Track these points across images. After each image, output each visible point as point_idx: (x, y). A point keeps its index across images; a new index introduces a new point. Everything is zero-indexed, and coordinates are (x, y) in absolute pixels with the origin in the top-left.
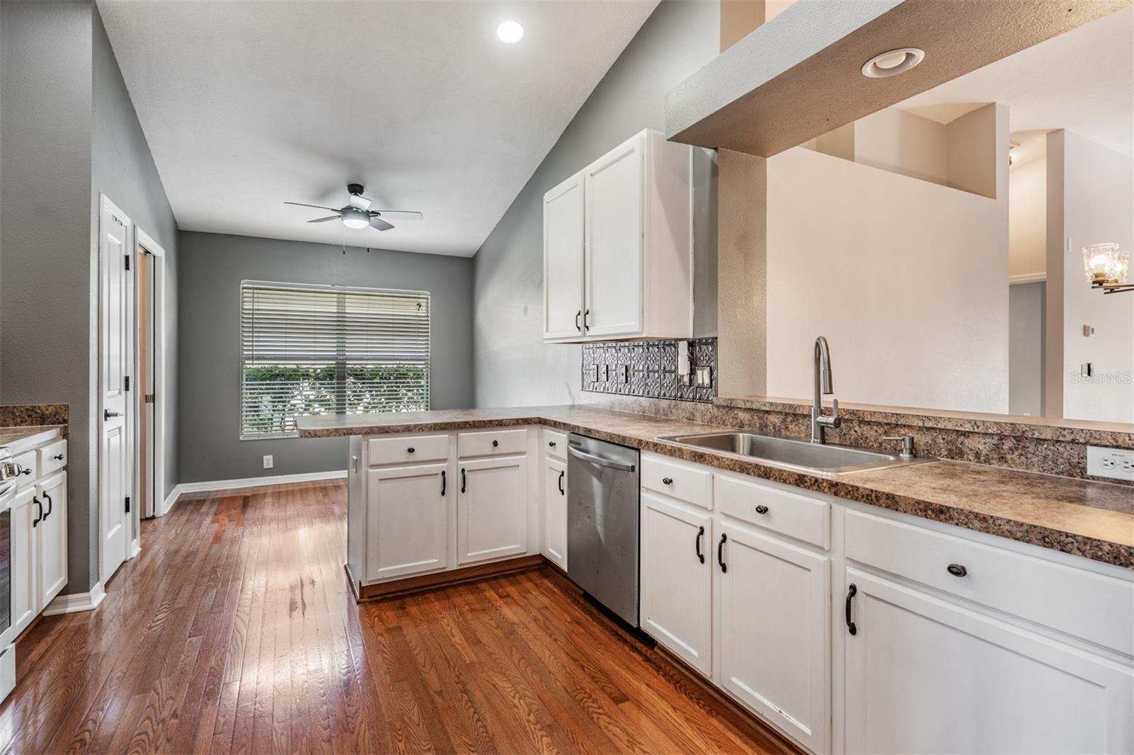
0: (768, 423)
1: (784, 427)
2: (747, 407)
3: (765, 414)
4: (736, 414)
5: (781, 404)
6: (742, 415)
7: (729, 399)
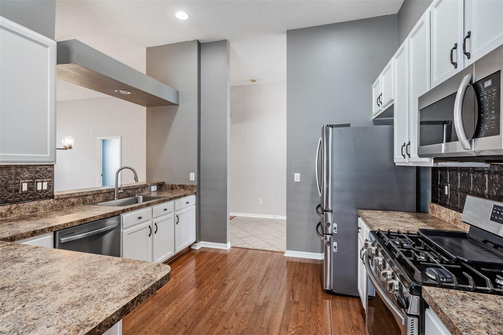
0: (87, 199)
1: (94, 199)
2: (80, 195)
3: (85, 196)
4: (70, 200)
5: (96, 191)
6: (73, 200)
7: (69, 194)
